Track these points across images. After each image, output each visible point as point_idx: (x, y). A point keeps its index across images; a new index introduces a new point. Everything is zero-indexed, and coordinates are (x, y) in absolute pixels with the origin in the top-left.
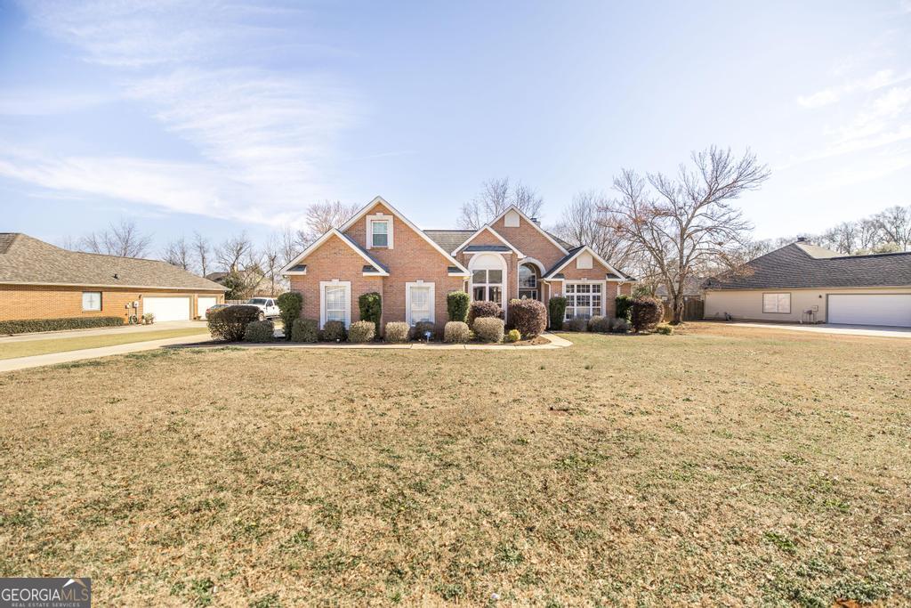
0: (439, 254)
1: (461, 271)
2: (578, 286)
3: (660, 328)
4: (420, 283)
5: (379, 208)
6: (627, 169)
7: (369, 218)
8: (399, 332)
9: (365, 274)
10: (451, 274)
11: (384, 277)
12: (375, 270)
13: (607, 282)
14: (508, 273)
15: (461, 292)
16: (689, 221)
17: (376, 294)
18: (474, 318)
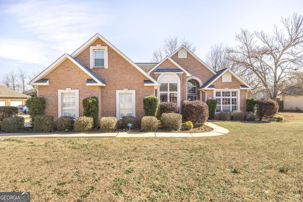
0: (138, 71)
1: (152, 82)
2: (223, 93)
3: (275, 118)
4: (126, 91)
5: (98, 41)
6: (244, 29)
7: (92, 48)
8: (109, 124)
9: (88, 84)
10: (146, 85)
11: (102, 87)
12: (95, 82)
13: (241, 90)
14: (181, 85)
15: (153, 96)
16: (280, 56)
17: (95, 97)
18: (161, 114)
